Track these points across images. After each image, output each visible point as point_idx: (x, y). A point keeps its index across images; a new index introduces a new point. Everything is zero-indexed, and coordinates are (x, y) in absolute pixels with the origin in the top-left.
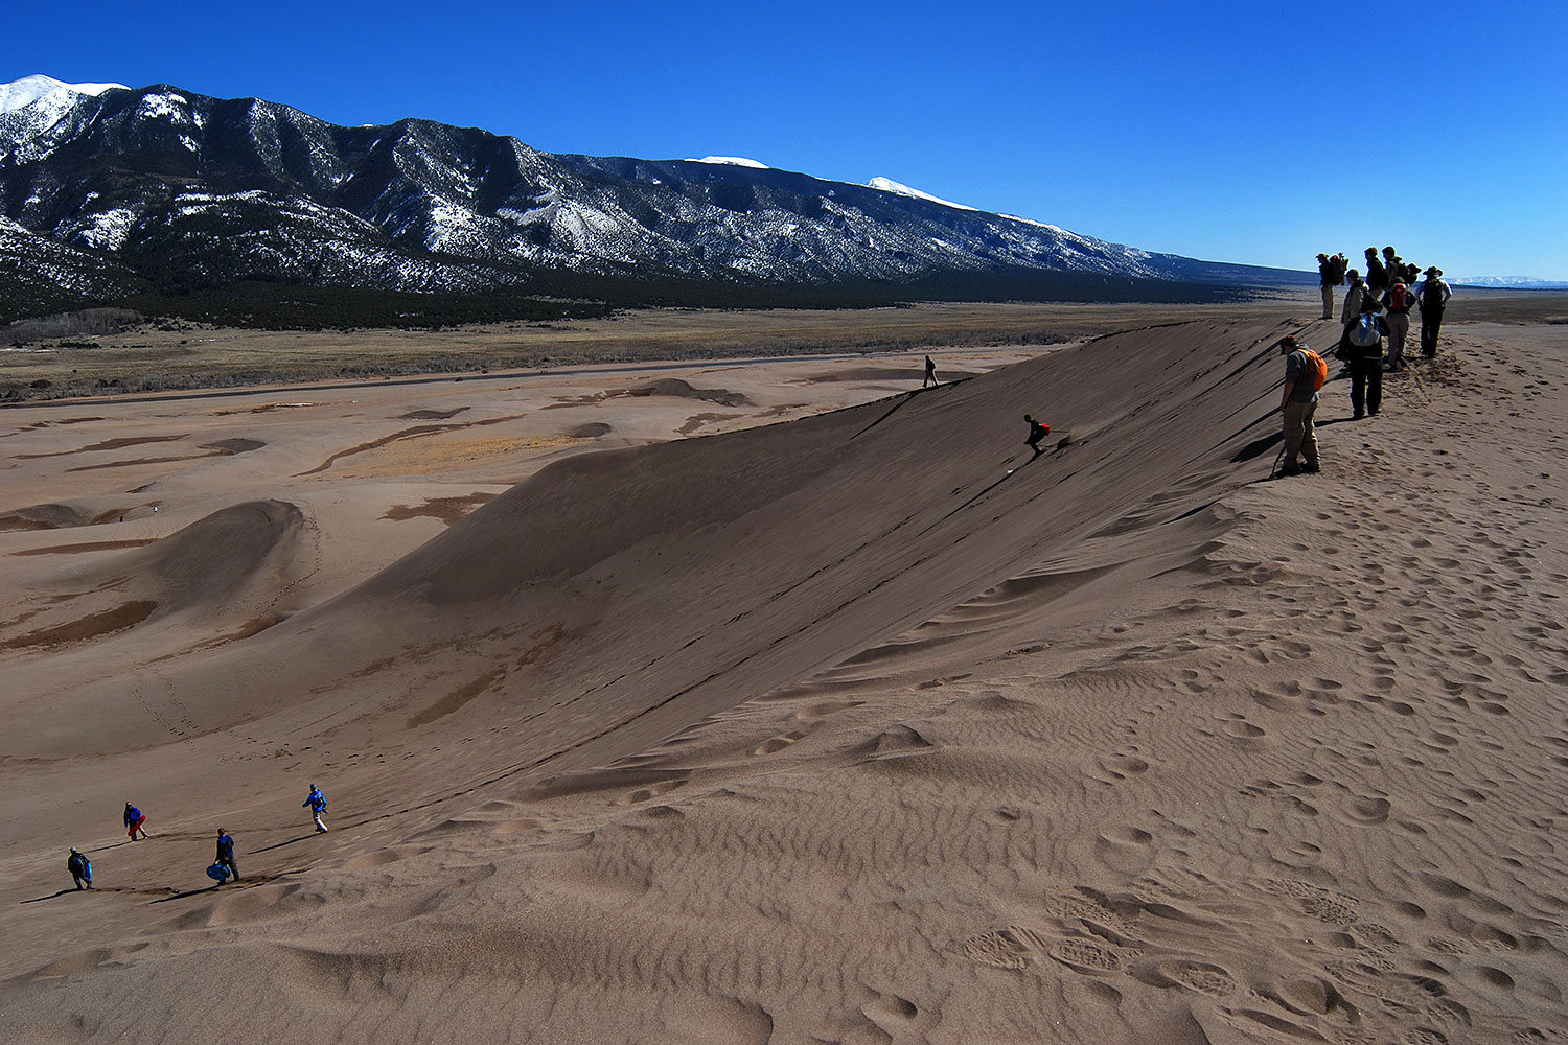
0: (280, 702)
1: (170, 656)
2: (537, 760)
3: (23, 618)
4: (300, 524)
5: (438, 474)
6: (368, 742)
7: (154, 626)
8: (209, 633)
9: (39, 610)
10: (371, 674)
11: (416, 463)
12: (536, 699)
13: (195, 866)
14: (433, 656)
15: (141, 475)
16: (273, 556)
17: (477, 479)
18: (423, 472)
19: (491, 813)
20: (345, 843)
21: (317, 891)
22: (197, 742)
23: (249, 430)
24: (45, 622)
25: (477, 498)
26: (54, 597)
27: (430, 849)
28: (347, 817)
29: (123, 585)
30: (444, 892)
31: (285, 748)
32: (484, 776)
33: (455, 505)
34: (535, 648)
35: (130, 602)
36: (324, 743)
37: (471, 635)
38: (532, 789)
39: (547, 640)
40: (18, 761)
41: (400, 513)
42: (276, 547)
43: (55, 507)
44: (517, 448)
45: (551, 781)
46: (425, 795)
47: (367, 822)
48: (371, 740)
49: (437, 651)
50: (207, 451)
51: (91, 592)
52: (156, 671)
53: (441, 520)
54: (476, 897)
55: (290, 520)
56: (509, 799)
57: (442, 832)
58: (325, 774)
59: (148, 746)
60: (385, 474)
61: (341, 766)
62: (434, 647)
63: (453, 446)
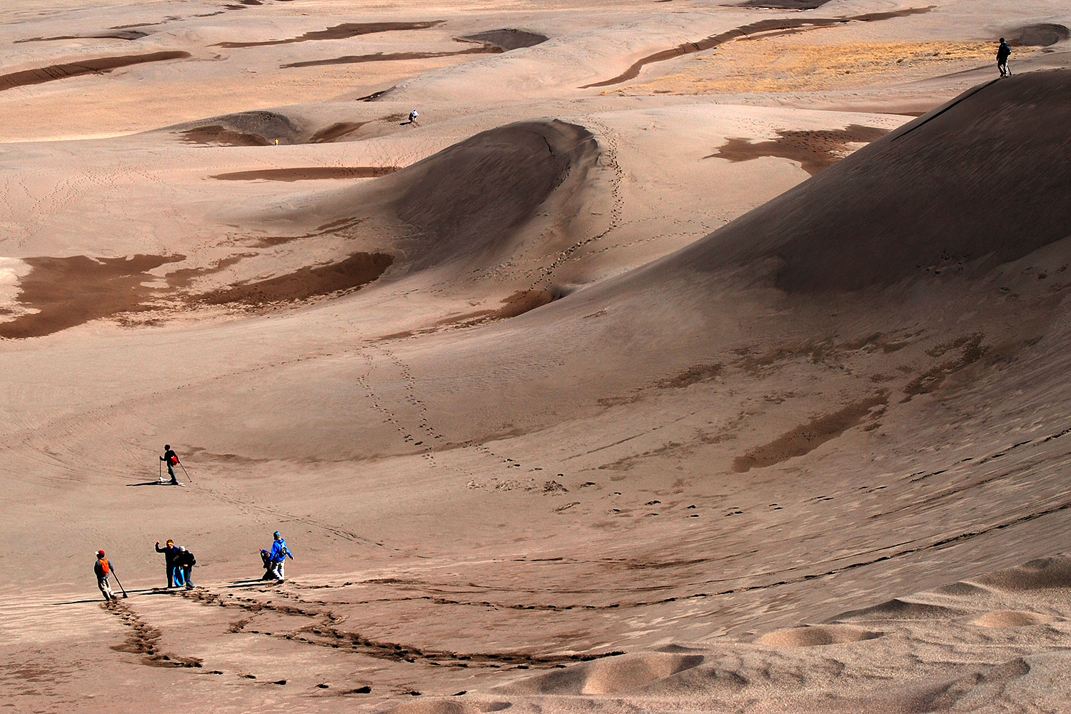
0: (554, 413)
1: (407, 334)
2: (934, 540)
3: (223, 264)
4: (592, 158)
5: (794, 93)
6: (675, 485)
7: (387, 290)
8: (460, 306)
9: (243, 255)
10: (686, 386)
11: (761, 76)
12: (931, 449)
13: (435, 627)
14: (778, 367)
15: (378, 76)
16: (553, 202)
17: (853, 104)
18: (771, 90)
19: (955, 597)
20: (644, 625)
21: (733, 668)
22: (440, 457)
23: (526, 18)
24: (250, 271)
25: (855, 133)
26: (262, 239)
27: (877, 635)
28: (644, 590)
29: (350, 230)
30: (955, 687)
31: (559, 480)
32: (849, 554)
33: (820, 143)
34: (935, 371)
35: (358, 254)
36: (613, 479)
37: (837, 342)
38: (1016, 572)
39: (955, 359)
40: (212, 456)
41: (738, 150)
42: (558, 189)
43: (267, 116)
44: (917, 59)
45: (1045, 564)
46: (760, 571)
47: (673, 600)
48: (680, 482)
49: (785, 362)
50: (466, 46)
51: (309, 236)
52: (388, 353)
53: (799, 164)
54: (1007, 699)
55: (579, 151)
56: (980, 581)
57: (885, 615)
58: (612, 524)
59: (376, 456)
60: (716, 90)
61: (635, 515)
62: (780, 354)
63: (819, 51)
